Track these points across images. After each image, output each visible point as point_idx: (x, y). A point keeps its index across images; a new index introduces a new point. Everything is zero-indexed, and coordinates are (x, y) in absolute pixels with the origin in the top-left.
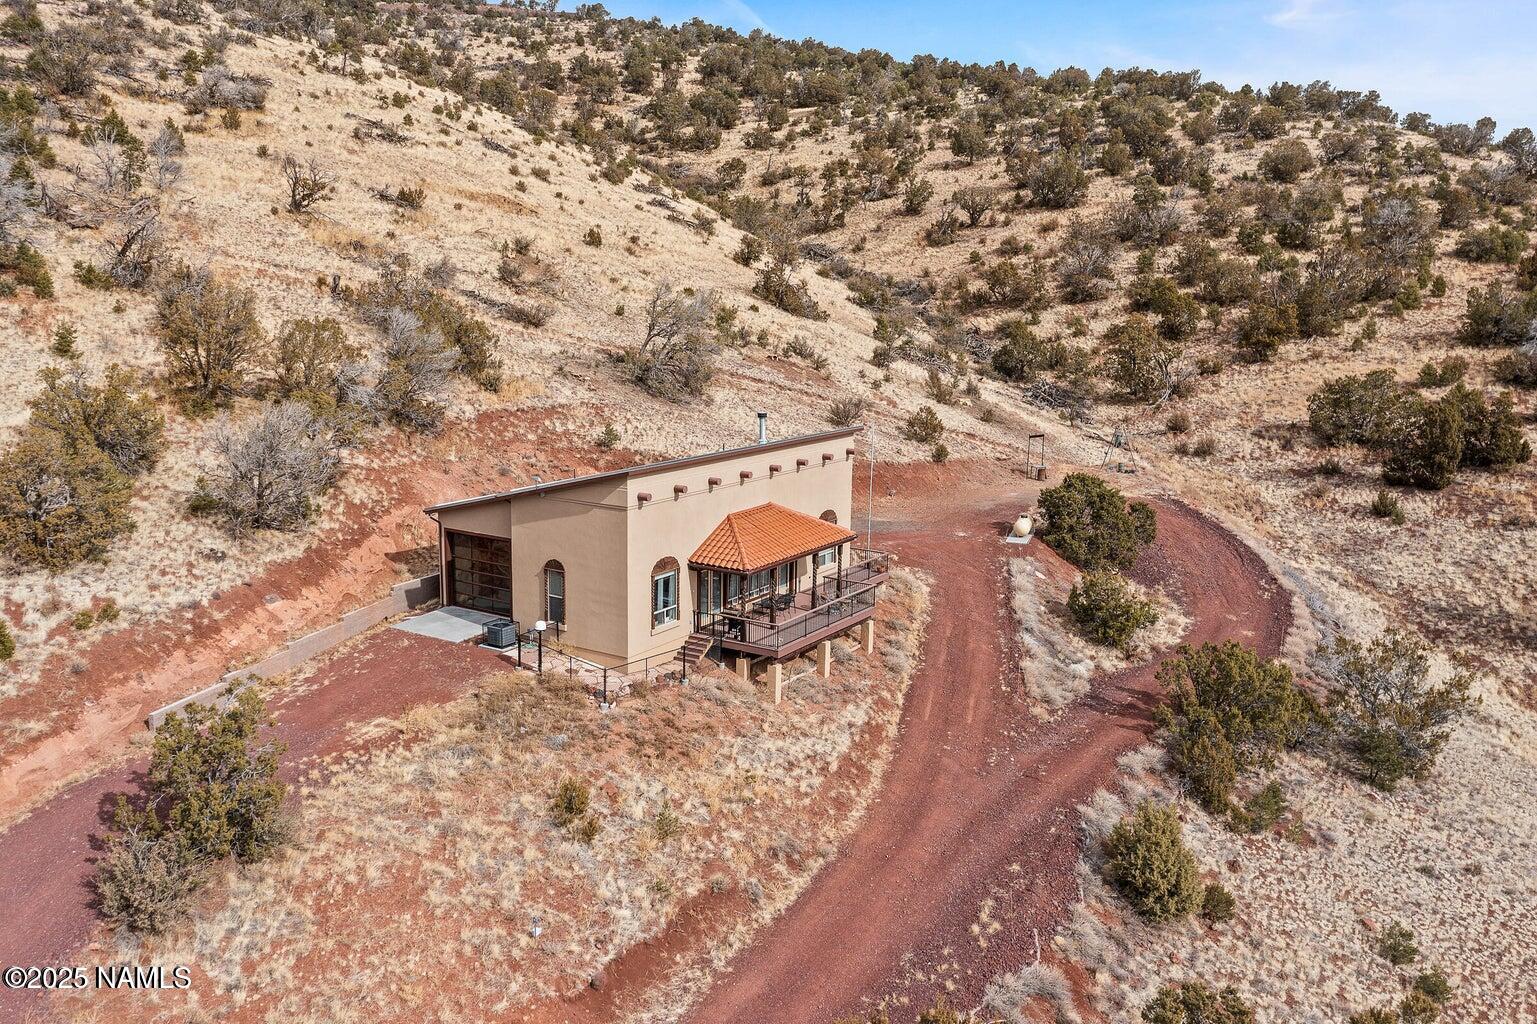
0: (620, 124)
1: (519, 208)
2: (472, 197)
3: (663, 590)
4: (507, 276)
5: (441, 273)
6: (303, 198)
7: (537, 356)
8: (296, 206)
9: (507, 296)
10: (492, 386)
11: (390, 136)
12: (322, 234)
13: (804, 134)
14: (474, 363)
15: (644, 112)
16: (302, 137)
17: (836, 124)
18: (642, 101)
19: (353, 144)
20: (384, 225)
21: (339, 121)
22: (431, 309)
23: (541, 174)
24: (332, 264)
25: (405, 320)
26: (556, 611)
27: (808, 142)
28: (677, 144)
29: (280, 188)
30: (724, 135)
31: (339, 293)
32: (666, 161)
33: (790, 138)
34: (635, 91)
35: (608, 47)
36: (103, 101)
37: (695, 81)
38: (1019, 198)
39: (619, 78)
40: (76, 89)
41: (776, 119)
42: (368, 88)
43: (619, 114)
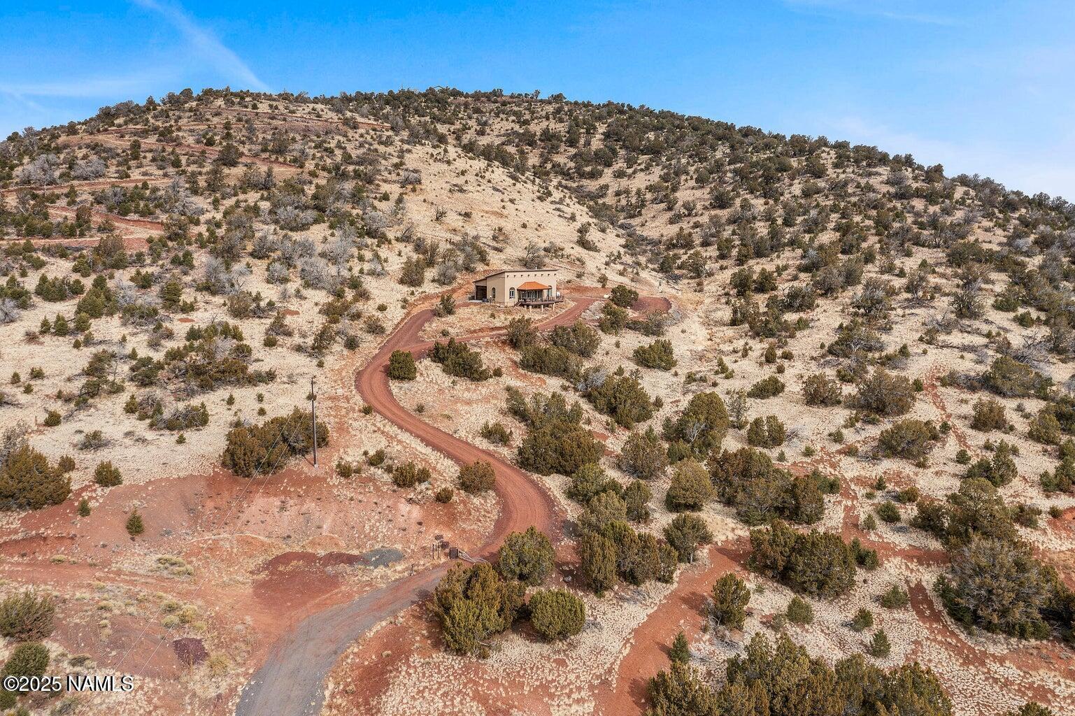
0: (559, 165)
1: (501, 215)
2: (487, 212)
3: (512, 294)
4: (494, 238)
5: (476, 238)
6: (440, 216)
7: (500, 259)
8: (437, 219)
9: (495, 244)
10: (488, 265)
11: (461, 191)
12: (445, 227)
13: (642, 170)
14: (483, 259)
15: (572, 158)
16: (434, 193)
17: (657, 165)
18: (573, 151)
19: (449, 195)
20: (461, 224)
21: (444, 185)
22: (474, 246)
23: (512, 201)
24: (449, 236)
25: (468, 249)
26: (494, 296)
27: (642, 174)
28: (582, 175)
29: (432, 213)
30: (606, 170)
31: (453, 243)
32: (576, 184)
33: (634, 172)
34: (571, 146)
35: (561, 121)
36: (378, 185)
37: (600, 140)
38: (711, 204)
39: (564, 139)
40: (370, 182)
41: (630, 162)
42: (452, 167)
43: (560, 159)
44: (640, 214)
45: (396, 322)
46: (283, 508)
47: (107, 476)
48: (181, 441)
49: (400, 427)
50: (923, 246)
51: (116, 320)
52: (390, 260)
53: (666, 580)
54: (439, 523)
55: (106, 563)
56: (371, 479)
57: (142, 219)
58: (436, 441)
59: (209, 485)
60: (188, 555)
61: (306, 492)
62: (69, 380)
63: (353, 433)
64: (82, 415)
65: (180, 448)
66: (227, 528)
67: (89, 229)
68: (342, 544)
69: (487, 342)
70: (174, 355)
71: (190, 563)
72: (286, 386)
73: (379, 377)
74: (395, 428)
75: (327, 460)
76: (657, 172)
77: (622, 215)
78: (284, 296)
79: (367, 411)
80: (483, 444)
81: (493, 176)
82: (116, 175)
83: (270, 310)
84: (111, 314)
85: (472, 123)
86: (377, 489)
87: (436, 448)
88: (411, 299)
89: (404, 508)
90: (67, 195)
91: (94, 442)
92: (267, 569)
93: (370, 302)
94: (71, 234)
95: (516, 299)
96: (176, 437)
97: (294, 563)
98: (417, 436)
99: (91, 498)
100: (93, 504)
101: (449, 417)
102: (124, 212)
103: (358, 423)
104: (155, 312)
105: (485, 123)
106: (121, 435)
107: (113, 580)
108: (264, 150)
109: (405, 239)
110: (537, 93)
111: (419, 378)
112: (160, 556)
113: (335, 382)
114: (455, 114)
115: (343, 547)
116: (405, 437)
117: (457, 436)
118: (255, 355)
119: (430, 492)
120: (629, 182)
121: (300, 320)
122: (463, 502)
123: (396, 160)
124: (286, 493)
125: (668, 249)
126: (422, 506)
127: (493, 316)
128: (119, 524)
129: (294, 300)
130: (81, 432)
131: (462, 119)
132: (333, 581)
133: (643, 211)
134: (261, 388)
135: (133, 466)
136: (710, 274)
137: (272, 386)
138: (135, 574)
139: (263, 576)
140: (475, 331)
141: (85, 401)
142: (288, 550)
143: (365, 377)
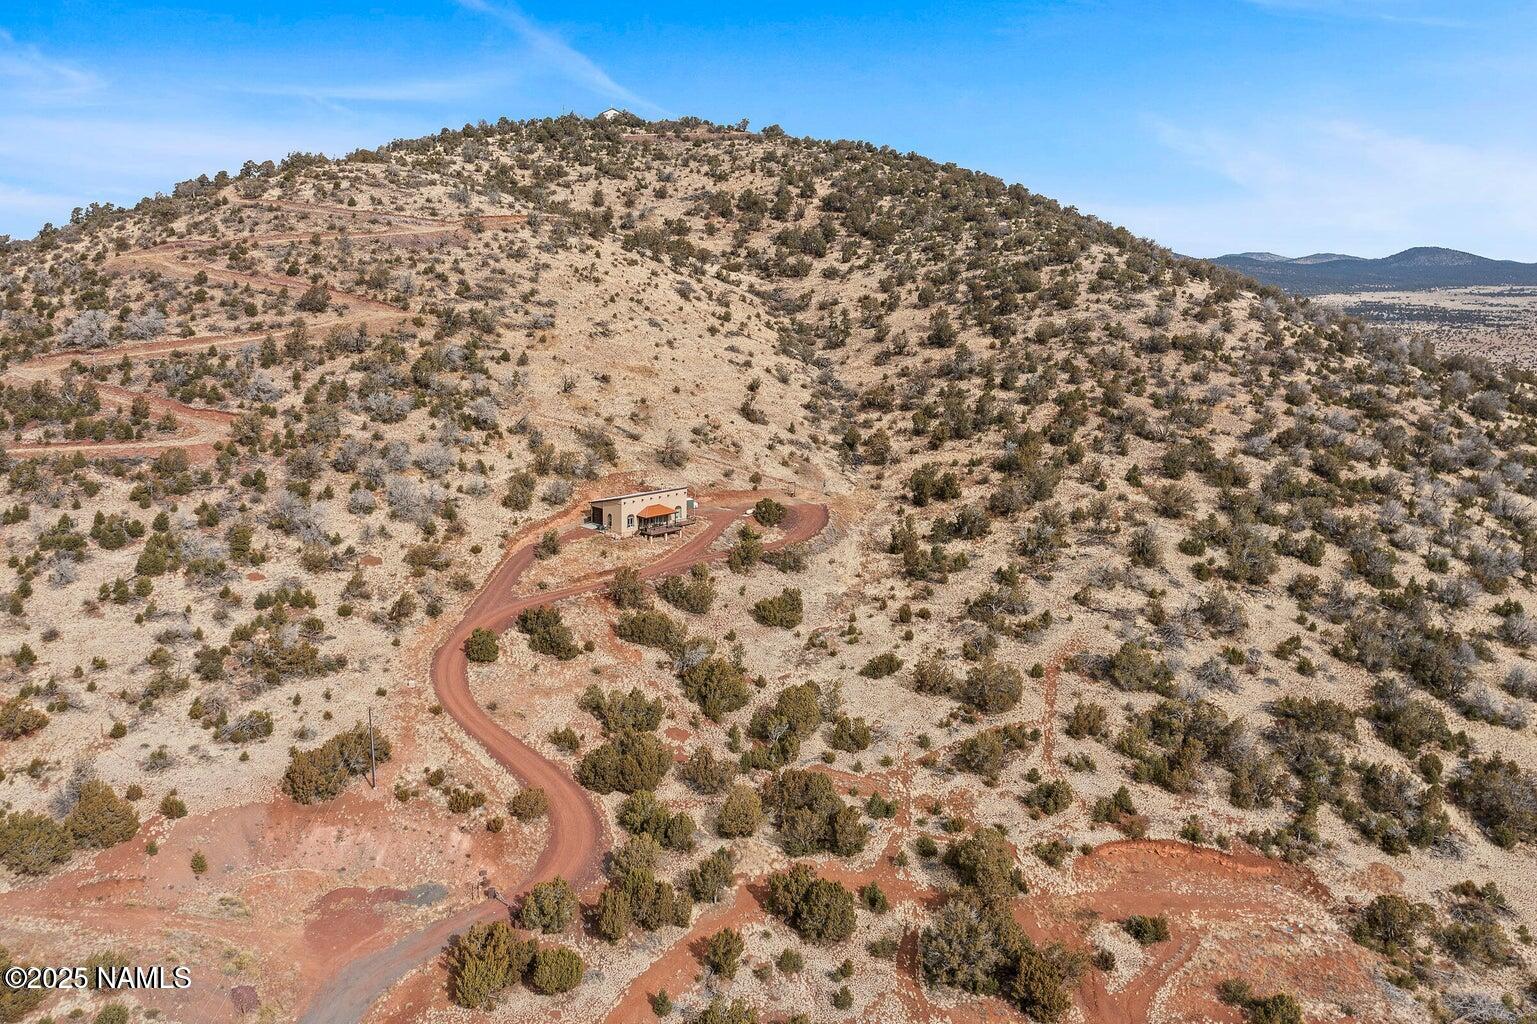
0: (756, 252)
1: (650, 373)
2: (632, 370)
3: (630, 521)
4: (633, 417)
5: (610, 419)
6: (568, 387)
7: (633, 453)
8: (566, 389)
9: (631, 427)
10: (615, 465)
11: (606, 333)
12: (573, 402)
13: (860, 267)
14: (611, 456)
15: (775, 240)
16: (569, 342)
17: (881, 260)
18: (779, 226)
19: (588, 342)
20: (594, 395)
21: (585, 326)
23: (671, 343)
24: (575, 418)
26: (610, 523)
27: (859, 275)
28: (783, 271)
30: (814, 265)
31: (579, 432)
32: (774, 286)
33: (851, 270)
34: (777, 218)
35: (770, 174)
36: (499, 335)
37: (818, 208)
38: (929, 338)
39: (770, 205)
40: (489, 330)
41: (848, 254)
42: (601, 287)
43: (759, 242)
44: (842, 344)
45: (489, 570)
46: (339, 838)
47: (172, 809)
48: (244, 758)
49: (468, 733)
50: (1147, 438)
51: (179, 578)
52: (497, 466)
53: (681, 922)
54: (486, 856)
55: (173, 907)
56: (428, 804)
57: (208, 407)
58: (502, 750)
59: (270, 814)
60: (249, 893)
61: (363, 820)
62: (132, 671)
63: (419, 741)
64: (146, 723)
65: (243, 767)
66: (286, 861)
67: (147, 427)
68: (393, 878)
69: (588, 598)
70: (242, 635)
71: (249, 902)
72: (357, 674)
73: (459, 655)
74: (463, 734)
75: (388, 777)
76: (880, 272)
77: (820, 343)
78: (367, 536)
79: (436, 711)
80: (550, 752)
81: (655, 296)
82: (178, 330)
83: (350, 559)
84: (173, 569)
85: (650, 177)
86: (433, 815)
87: (501, 760)
88: (512, 531)
89: (456, 836)
90: (120, 367)
91: (159, 761)
92: (318, 907)
93: (465, 539)
94: (126, 436)
95: (635, 527)
96: (239, 753)
97: (345, 900)
98: (484, 744)
99: (158, 833)
100: (160, 841)
101: (522, 717)
102: (187, 399)
103: (426, 727)
104: (222, 567)
105: (668, 179)
106: (185, 750)
107: (179, 925)
108: (359, 283)
109: (521, 428)
110: (745, 123)
111: (501, 659)
112: (221, 895)
113: (410, 667)
114: (629, 162)
115: (395, 881)
116: (471, 745)
117: (525, 741)
118: (329, 630)
119: (483, 819)
120: (841, 287)
121: (381, 572)
122: (513, 832)
123: (526, 287)
124: (343, 821)
125: (864, 408)
126: (473, 836)
127: (604, 554)
128: (184, 863)
129: (378, 540)
130: (146, 746)
131: (638, 169)
132: (378, 921)
133: (848, 340)
134: (330, 681)
135: (197, 791)
136: (896, 461)
137: (343, 676)
138: (201, 918)
139: (313, 916)
140: (579, 580)
141: (149, 704)
142: (342, 885)
143: (443, 658)
